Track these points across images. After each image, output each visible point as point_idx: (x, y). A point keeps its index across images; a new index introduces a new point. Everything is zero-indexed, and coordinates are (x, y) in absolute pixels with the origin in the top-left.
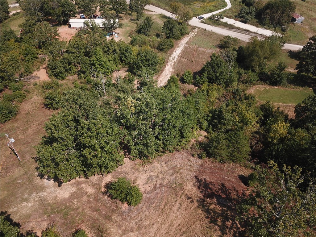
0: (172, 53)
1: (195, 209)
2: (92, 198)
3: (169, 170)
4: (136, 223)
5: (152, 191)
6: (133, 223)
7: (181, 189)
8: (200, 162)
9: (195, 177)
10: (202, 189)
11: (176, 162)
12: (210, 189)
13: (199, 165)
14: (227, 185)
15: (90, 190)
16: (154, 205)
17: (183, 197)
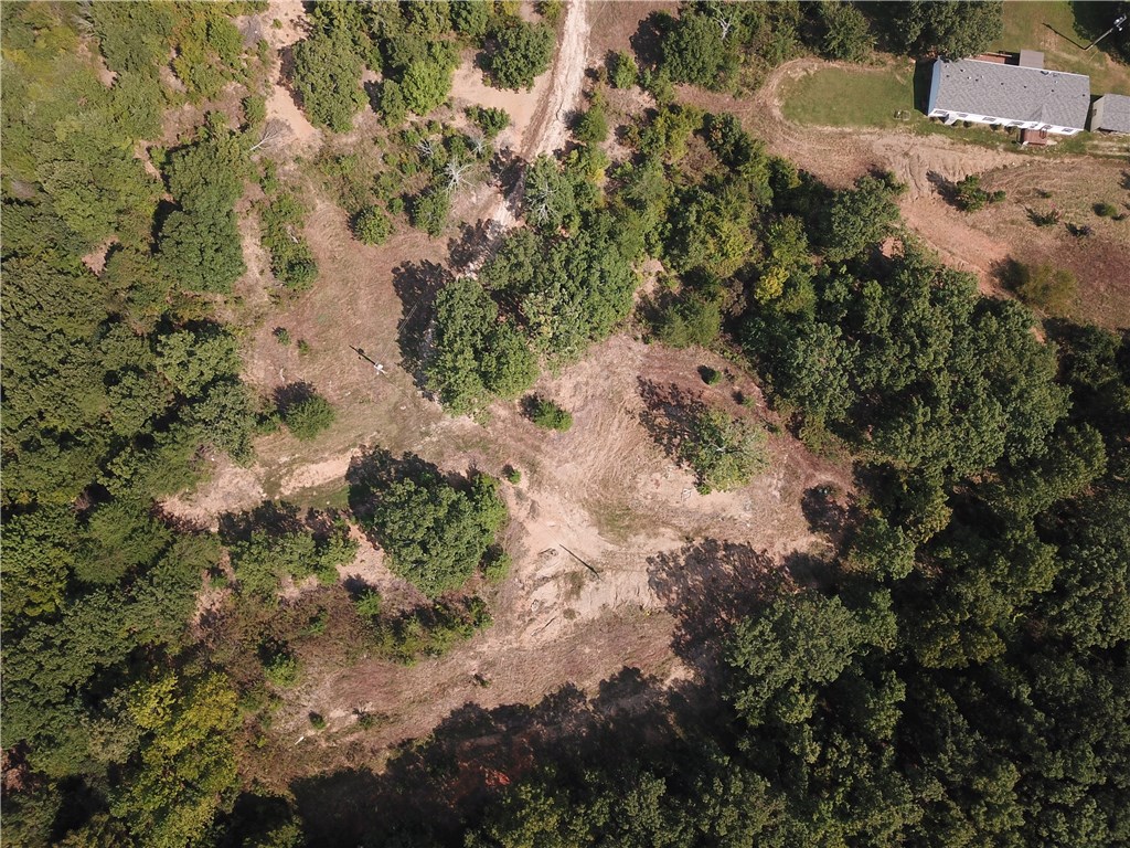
1: (637, 427)
2: (509, 423)
3: (601, 371)
4: (570, 452)
7: (620, 399)
9: (638, 377)
10: (647, 397)
13: (644, 355)
16: (588, 427)
17: (622, 412)
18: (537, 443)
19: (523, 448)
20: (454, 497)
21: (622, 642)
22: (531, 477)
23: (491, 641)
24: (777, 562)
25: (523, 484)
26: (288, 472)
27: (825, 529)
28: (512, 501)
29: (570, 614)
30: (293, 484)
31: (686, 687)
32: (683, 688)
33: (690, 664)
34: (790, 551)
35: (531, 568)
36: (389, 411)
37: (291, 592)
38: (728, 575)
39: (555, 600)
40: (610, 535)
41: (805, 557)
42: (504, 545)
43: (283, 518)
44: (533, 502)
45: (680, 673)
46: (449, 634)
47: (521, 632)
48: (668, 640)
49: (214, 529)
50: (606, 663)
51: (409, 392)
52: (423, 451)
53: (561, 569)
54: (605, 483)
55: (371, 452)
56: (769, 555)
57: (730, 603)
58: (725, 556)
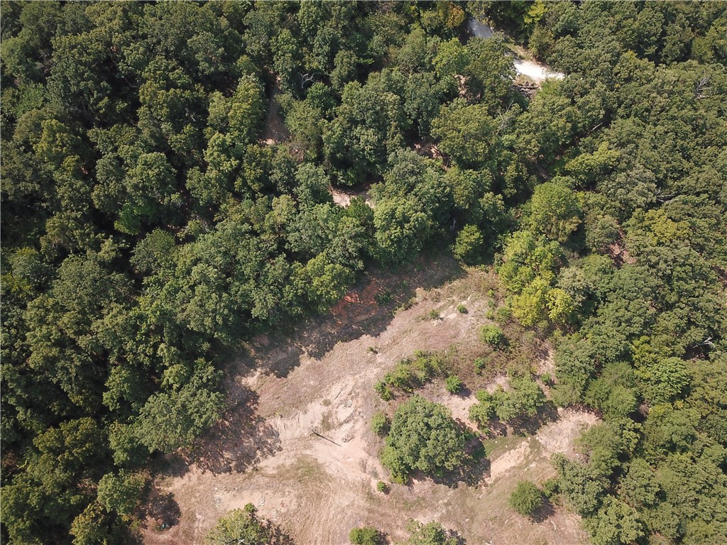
18: (371, 515)
19: (380, 509)
20: (417, 464)
21: (291, 392)
22: (370, 489)
23: (372, 376)
24: (194, 467)
25: (374, 483)
26: (528, 457)
27: (163, 498)
28: (379, 469)
29: (327, 403)
30: (522, 450)
31: (245, 374)
32: (248, 372)
33: (245, 387)
34: (186, 477)
35: (357, 427)
36: (475, 515)
37: (501, 381)
38: (227, 450)
39: (337, 410)
40: (309, 460)
41: (175, 475)
42: (378, 438)
43: (522, 426)
44: (365, 472)
45: (251, 381)
46: (399, 375)
47: (355, 385)
48: (261, 400)
49: (560, 409)
50: (298, 377)
51: (466, 533)
52: (446, 491)
53: (338, 430)
54: (319, 496)
55: (479, 483)
56: (200, 471)
57: (223, 432)
58: (230, 463)
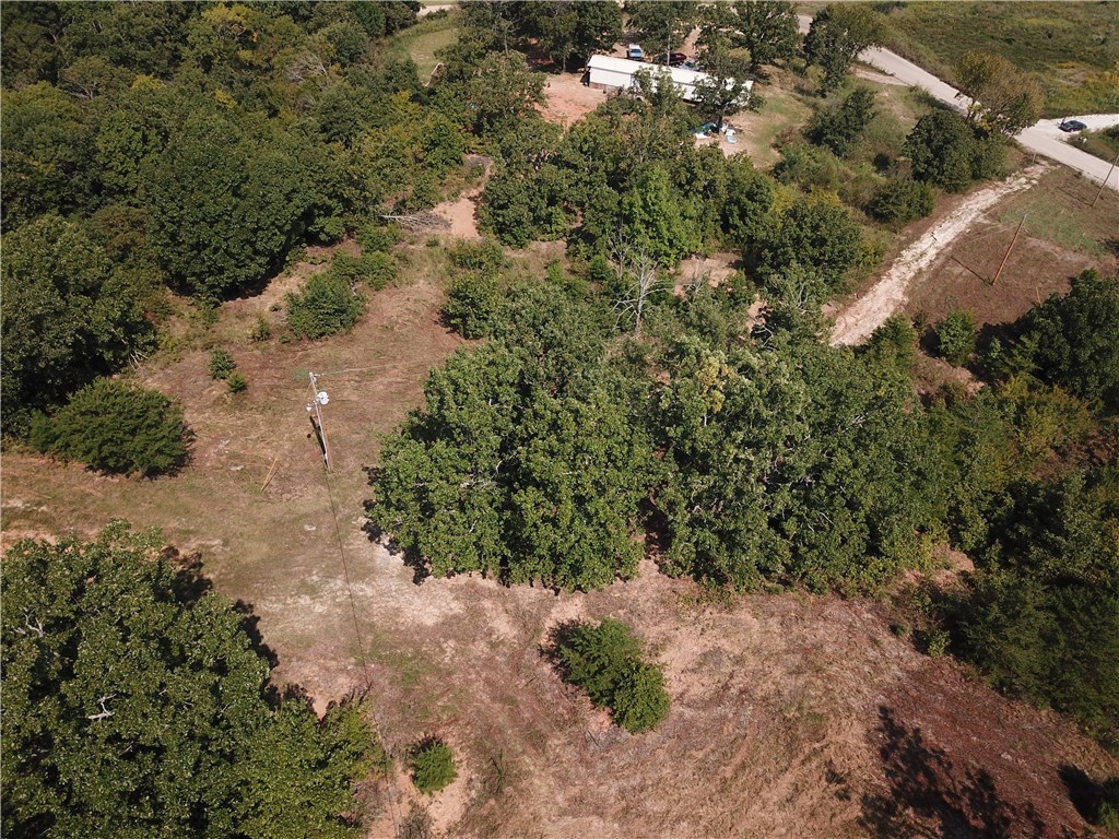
0: (916, 237)
1: (846, 825)
2: (505, 654)
3: (787, 652)
4: (622, 792)
5: (706, 704)
6: (610, 789)
7: (815, 733)
8: (917, 662)
9: (883, 709)
10: (897, 766)
11: (821, 632)
12: (929, 773)
13: (908, 672)
14: (1005, 786)
15: (504, 627)
16: (700, 755)
17: (814, 764)
22: (477, 803)
25: (446, 805)
36: (279, 522)
52: (277, 620)
55: (177, 567)
